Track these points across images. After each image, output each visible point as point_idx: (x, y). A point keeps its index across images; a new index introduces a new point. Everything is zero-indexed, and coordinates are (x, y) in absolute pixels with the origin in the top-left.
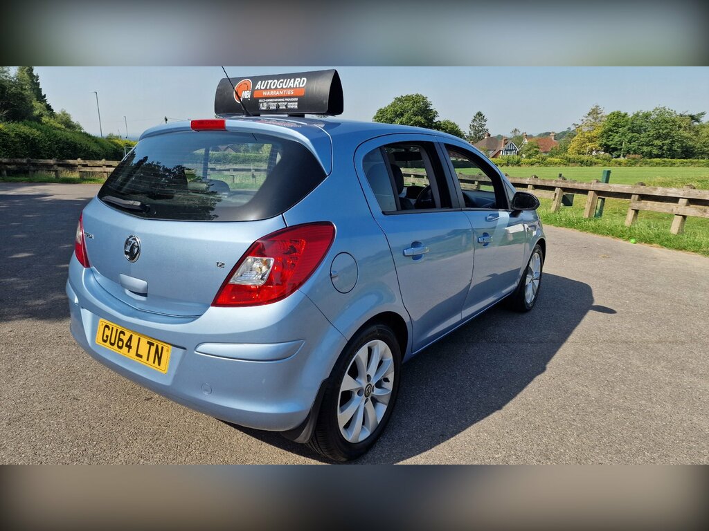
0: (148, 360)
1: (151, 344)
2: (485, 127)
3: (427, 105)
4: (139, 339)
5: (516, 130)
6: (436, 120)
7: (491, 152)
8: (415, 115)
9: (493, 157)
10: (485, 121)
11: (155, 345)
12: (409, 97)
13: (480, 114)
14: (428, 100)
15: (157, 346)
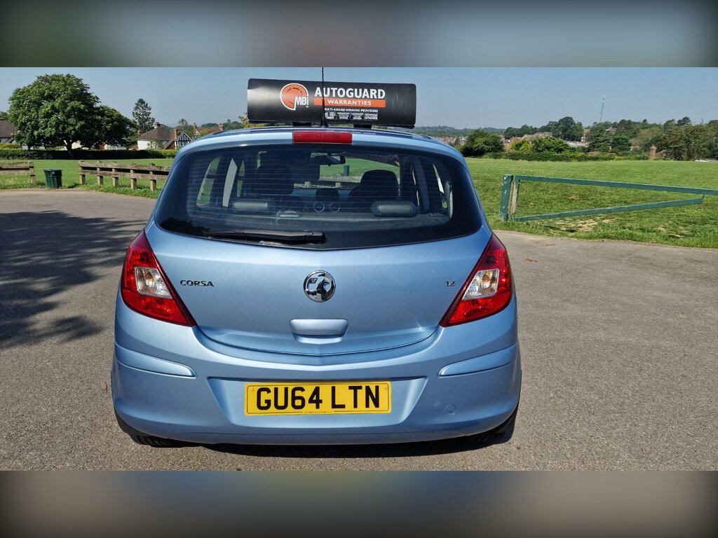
0: (355, 406)
1: (355, 389)
2: (151, 116)
3: (83, 88)
4: (333, 389)
5: (183, 120)
6: (98, 105)
7: (164, 143)
8: (71, 100)
9: (168, 148)
10: (150, 109)
11: (364, 389)
12: (58, 76)
13: (141, 101)
14: (84, 82)
15: (368, 389)
